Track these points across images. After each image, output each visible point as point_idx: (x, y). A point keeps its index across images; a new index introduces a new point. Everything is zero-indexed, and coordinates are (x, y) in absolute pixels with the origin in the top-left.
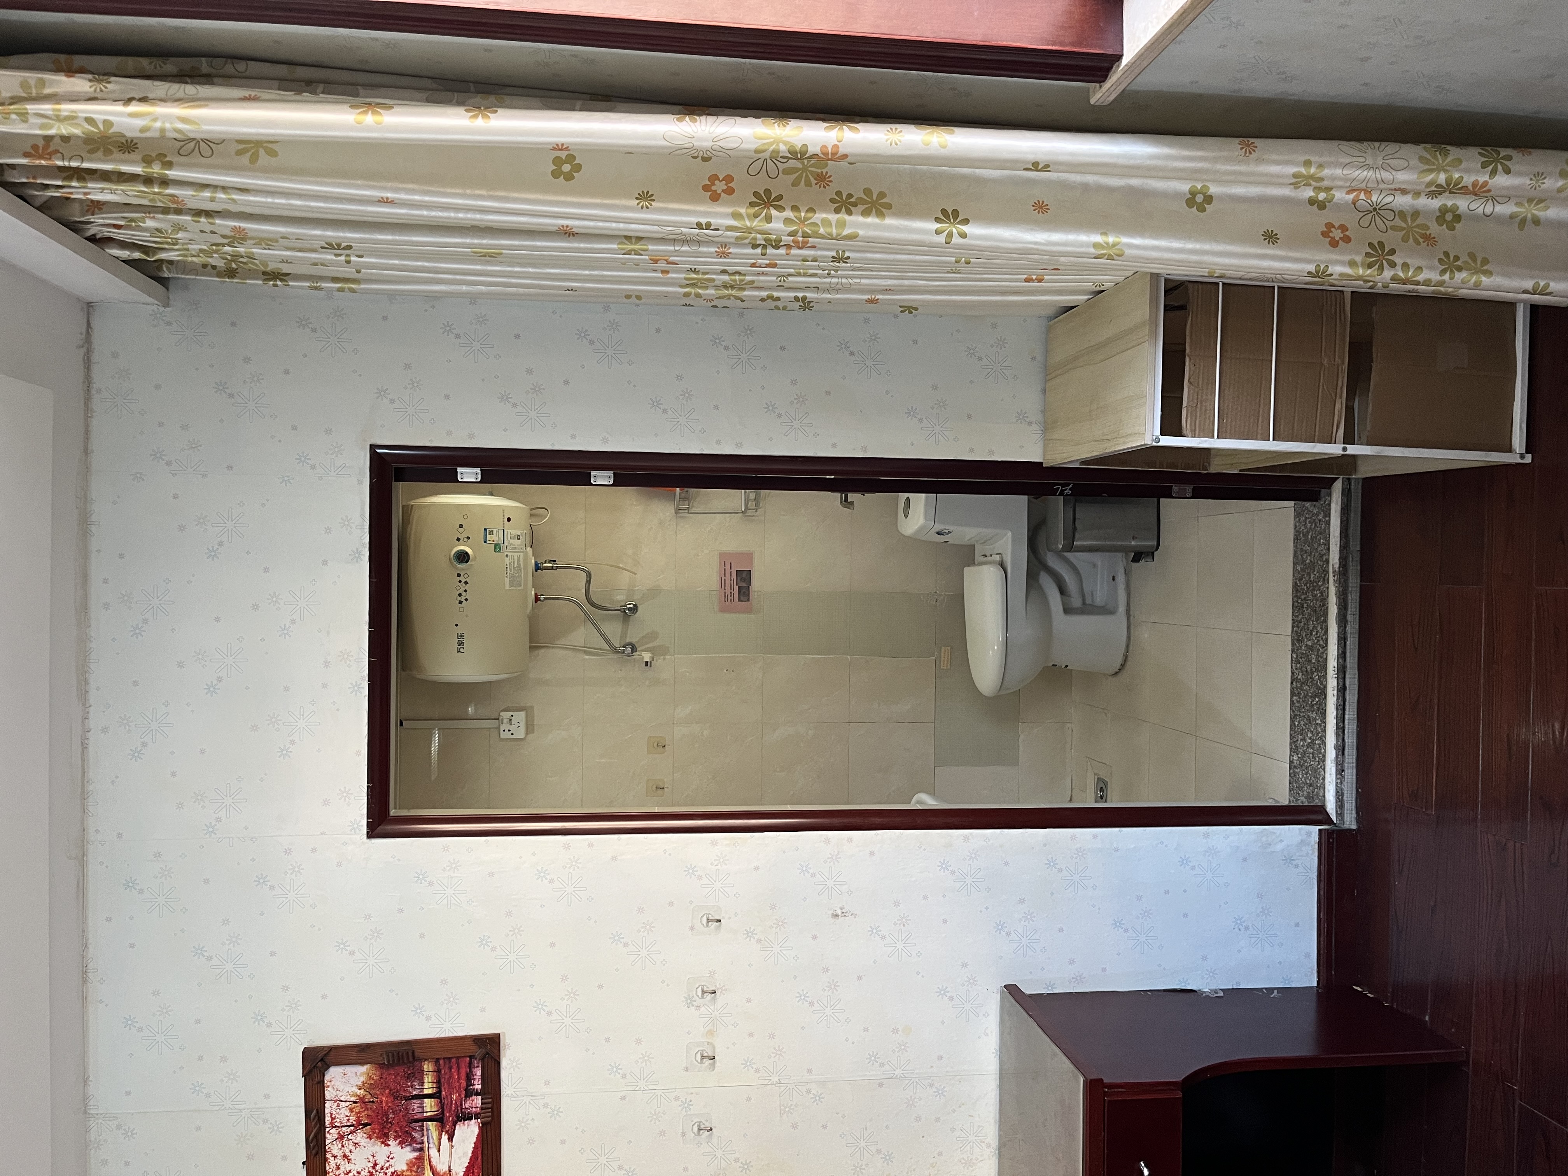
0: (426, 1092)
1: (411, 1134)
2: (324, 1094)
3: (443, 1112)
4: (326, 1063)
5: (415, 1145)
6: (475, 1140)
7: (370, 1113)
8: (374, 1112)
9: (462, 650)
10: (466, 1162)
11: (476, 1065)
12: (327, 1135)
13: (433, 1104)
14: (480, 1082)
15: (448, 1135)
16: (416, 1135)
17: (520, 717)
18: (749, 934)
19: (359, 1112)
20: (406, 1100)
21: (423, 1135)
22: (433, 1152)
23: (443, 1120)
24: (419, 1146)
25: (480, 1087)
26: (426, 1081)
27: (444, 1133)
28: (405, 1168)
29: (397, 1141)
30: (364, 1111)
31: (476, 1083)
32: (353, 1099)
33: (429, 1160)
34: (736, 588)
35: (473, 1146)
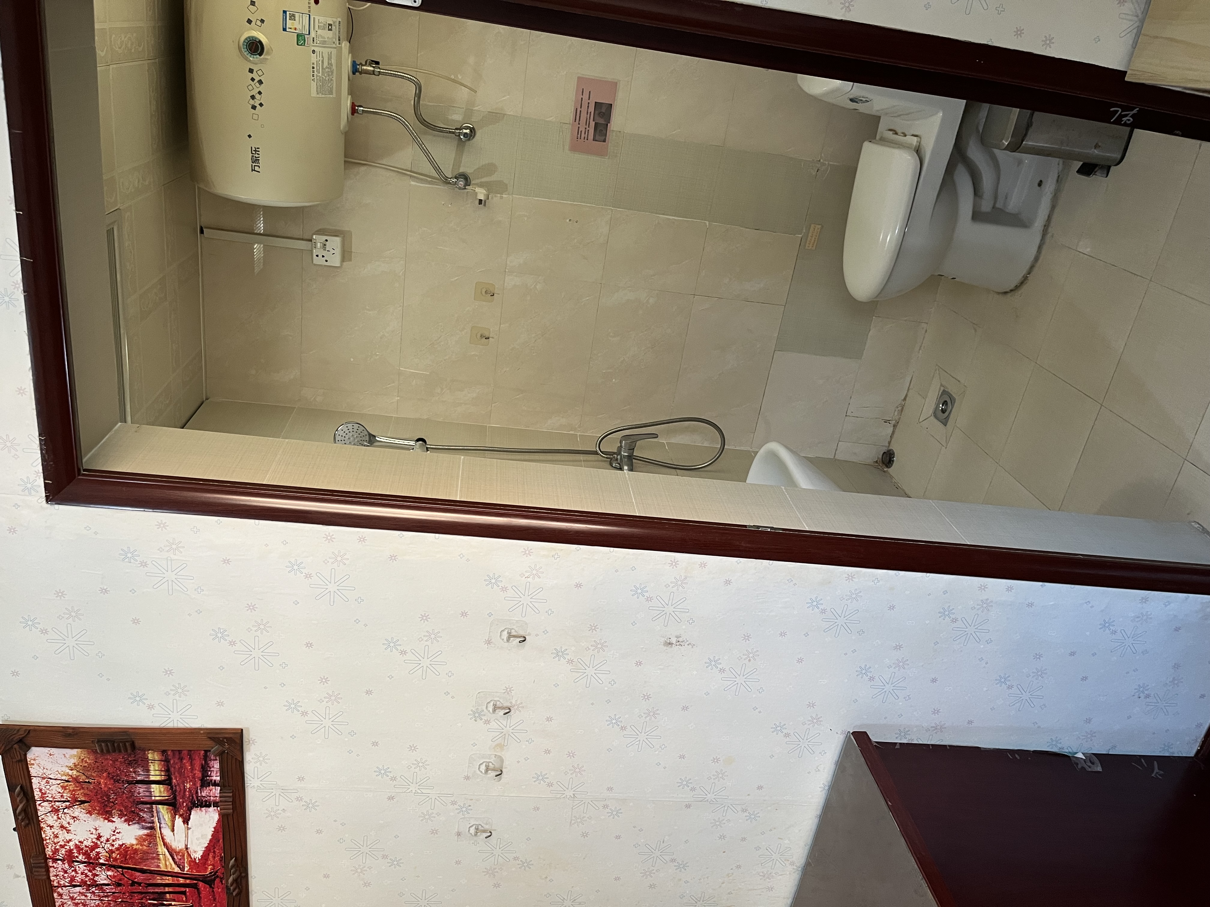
0: (152, 778)
1: (138, 815)
2: (29, 772)
3: (175, 798)
4: (26, 745)
5: (143, 824)
6: (215, 825)
7: (86, 791)
8: (91, 791)
9: (257, 168)
10: (205, 843)
11: (212, 757)
12: (39, 808)
13: (162, 790)
14: (218, 774)
15: (183, 818)
16: (145, 815)
17: (335, 242)
18: (559, 654)
19: (74, 790)
20: (129, 784)
21: (153, 816)
22: (167, 832)
23: (176, 805)
24: (149, 825)
25: (218, 778)
26: (152, 768)
27: (177, 816)
28: (134, 842)
29: (123, 819)
30: (80, 789)
31: (213, 774)
32: (66, 778)
33: (162, 838)
34: (593, 124)
35: (213, 830)
